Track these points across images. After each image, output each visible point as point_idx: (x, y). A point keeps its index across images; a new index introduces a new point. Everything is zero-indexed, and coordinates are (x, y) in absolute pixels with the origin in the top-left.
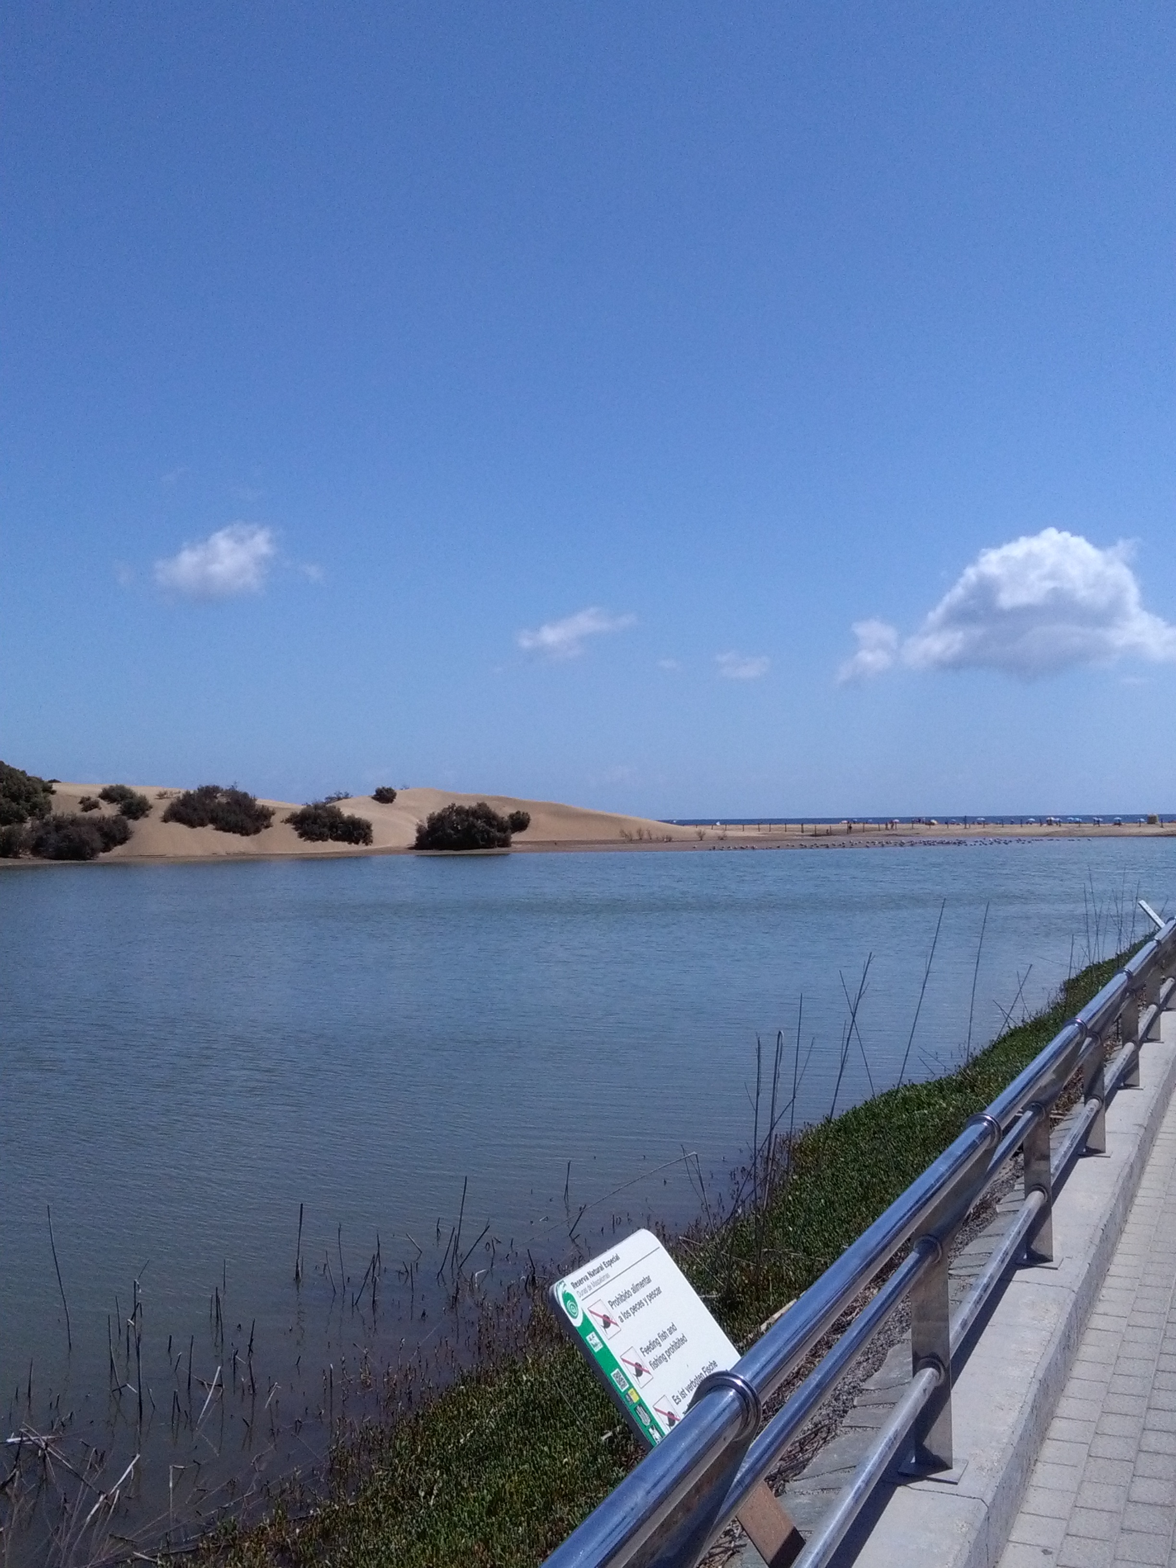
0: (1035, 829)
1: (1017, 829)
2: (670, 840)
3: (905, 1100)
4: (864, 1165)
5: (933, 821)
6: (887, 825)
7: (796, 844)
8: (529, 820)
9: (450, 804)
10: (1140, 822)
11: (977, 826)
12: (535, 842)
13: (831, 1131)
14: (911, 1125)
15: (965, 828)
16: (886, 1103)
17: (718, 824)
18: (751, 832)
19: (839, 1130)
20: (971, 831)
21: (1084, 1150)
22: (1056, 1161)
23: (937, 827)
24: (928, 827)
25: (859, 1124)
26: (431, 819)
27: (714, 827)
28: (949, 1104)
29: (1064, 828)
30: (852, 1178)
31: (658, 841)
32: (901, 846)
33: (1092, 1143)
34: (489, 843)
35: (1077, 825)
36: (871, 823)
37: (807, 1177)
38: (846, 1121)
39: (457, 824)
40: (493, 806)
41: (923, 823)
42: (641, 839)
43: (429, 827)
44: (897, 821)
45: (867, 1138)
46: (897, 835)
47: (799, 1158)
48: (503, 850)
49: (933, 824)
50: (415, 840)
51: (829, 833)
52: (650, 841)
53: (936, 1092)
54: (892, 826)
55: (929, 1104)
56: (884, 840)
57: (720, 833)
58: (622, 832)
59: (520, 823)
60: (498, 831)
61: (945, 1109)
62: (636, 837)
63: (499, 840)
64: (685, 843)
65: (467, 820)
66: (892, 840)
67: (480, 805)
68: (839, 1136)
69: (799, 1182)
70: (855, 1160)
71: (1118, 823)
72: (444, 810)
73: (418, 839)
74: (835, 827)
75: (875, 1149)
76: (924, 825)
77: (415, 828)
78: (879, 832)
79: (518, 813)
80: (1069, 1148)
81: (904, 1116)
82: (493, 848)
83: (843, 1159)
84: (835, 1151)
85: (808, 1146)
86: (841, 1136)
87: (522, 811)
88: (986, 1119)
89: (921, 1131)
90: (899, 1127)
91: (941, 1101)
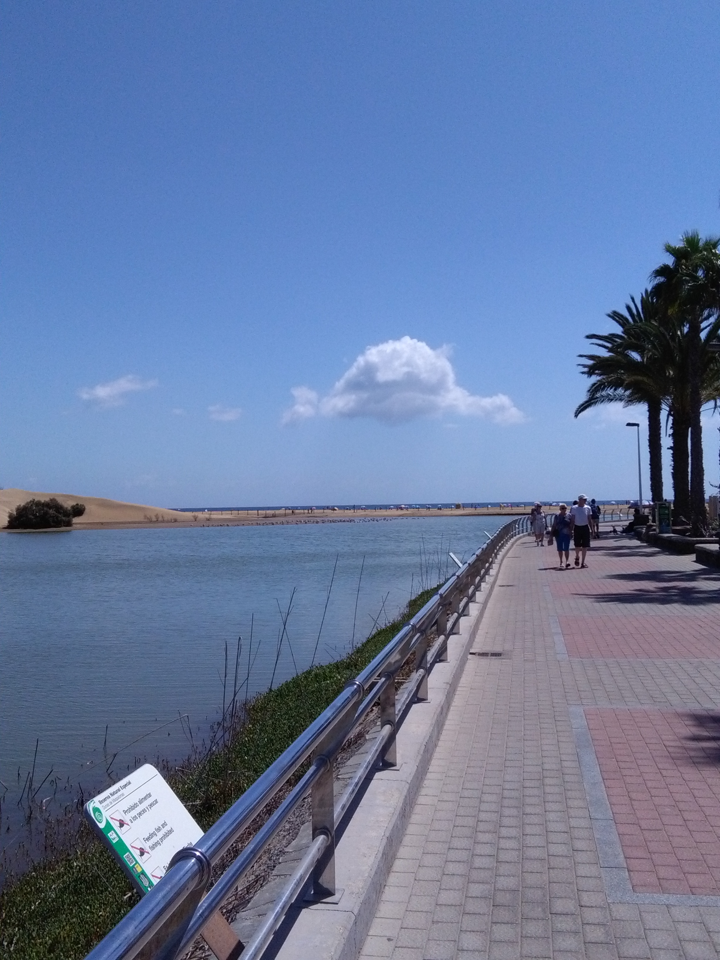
0: (395, 512)
1: (384, 512)
2: (176, 521)
3: (316, 675)
4: (291, 716)
5: (336, 508)
6: (308, 510)
7: (254, 522)
8: (84, 509)
9: (31, 499)
10: (452, 507)
11: (361, 511)
12: (89, 523)
13: (272, 697)
14: (319, 690)
15: (354, 512)
16: (306, 678)
17: (206, 510)
18: (226, 515)
19: (278, 696)
20: (358, 514)
21: (416, 699)
22: (399, 706)
23: (338, 511)
24: (333, 511)
25: (289, 691)
26: (18, 509)
27: (204, 513)
28: (342, 677)
29: (410, 511)
30: (284, 724)
31: (168, 522)
32: (317, 523)
33: (420, 695)
34: (58, 523)
35: (417, 510)
36: (299, 509)
37: (257, 725)
38: (282, 689)
39: (36, 512)
40: (60, 500)
41: (330, 509)
42: (157, 520)
43: (17, 514)
44: (315, 508)
45: (294, 700)
46: (314, 517)
47: (253, 714)
48: (68, 528)
49: (336, 510)
50: (7, 522)
51: (274, 516)
52: (163, 521)
53: (335, 670)
54: (312, 511)
55: (330, 677)
56: (307, 519)
57: (207, 516)
58: (145, 517)
59: (78, 511)
60: (64, 517)
61: (340, 680)
62: (154, 519)
63: (64, 522)
64: (185, 523)
65: (43, 510)
66: (312, 519)
67: (51, 500)
68: (277, 699)
69: (252, 729)
70: (286, 713)
71: (440, 509)
72: (27, 503)
73: (9, 522)
74: (277, 512)
75: (298, 706)
76: (330, 511)
77: (7, 515)
78: (304, 515)
79: (77, 505)
80: (407, 699)
81: (316, 685)
82: (60, 527)
83: (279, 713)
84: (274, 709)
85: (258, 707)
86: (278, 699)
87: (80, 503)
88: (356, 684)
89: (325, 694)
90: (313, 692)
91: (337, 675)
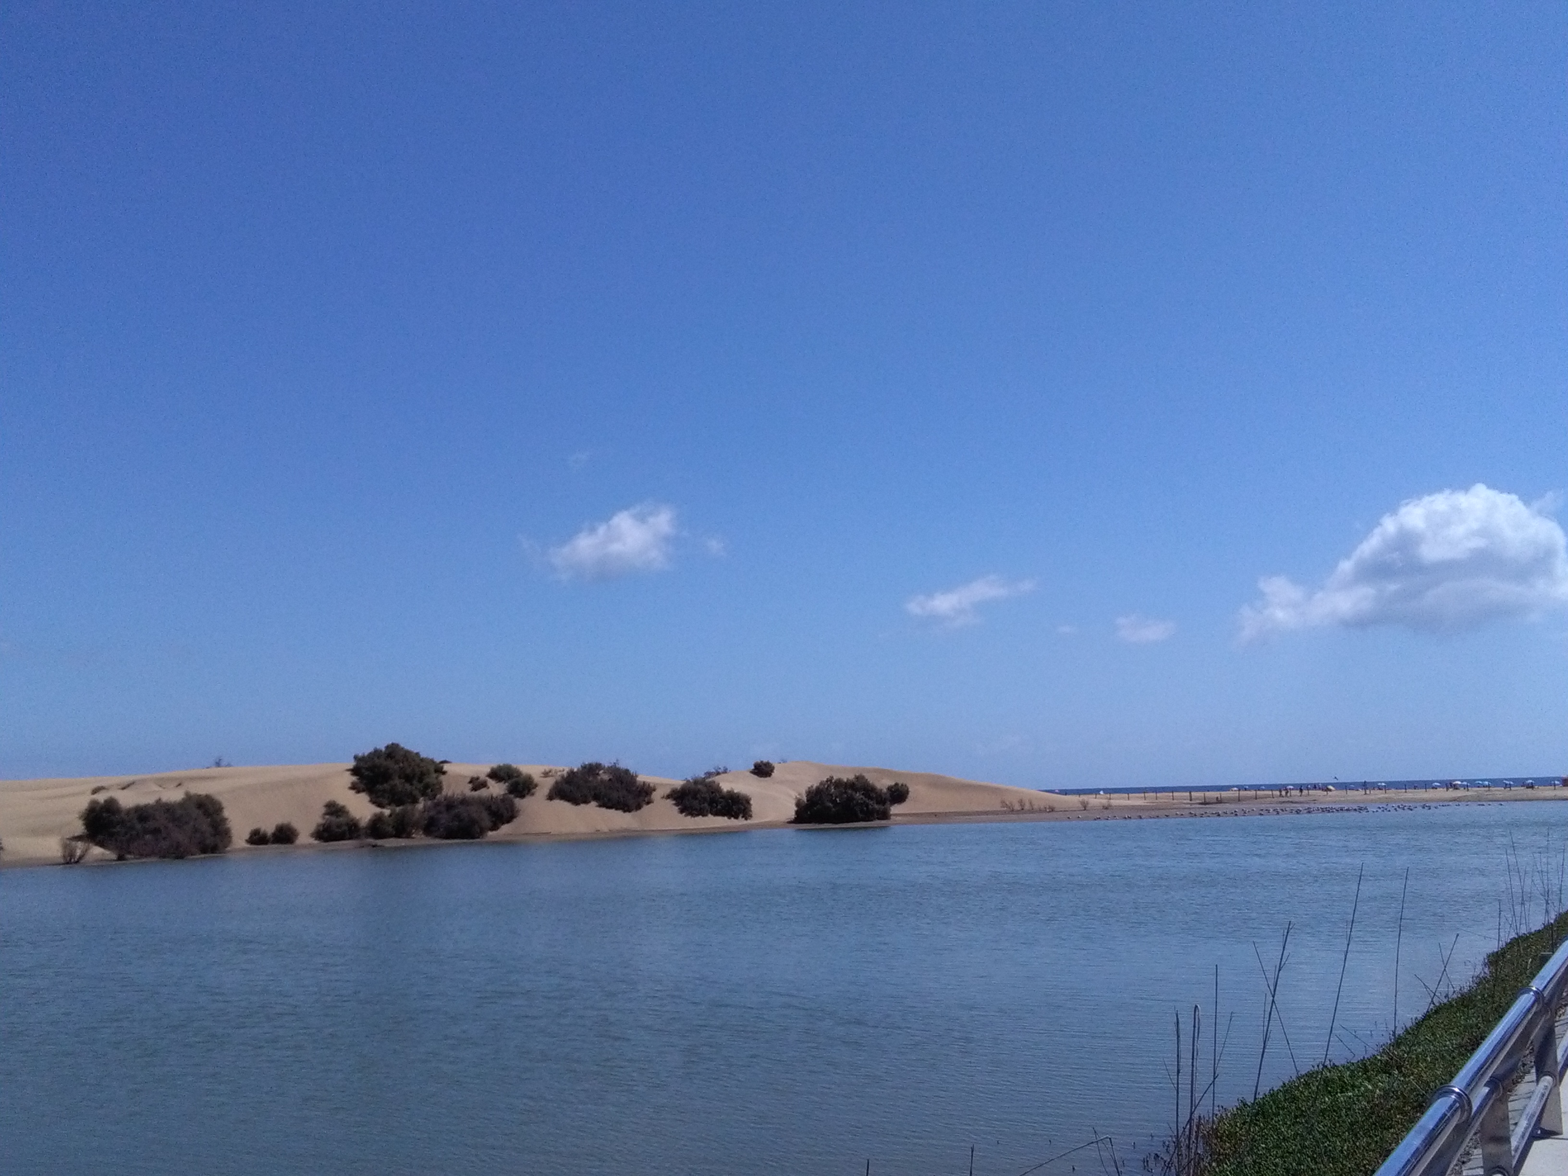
0: (1443, 793)
1: (1421, 794)
2: (1052, 810)
3: (1327, 1082)
4: (1288, 1152)
5: (1330, 787)
6: (1280, 791)
7: (1186, 812)
8: (907, 792)
9: (829, 777)
10: (1555, 784)
11: (1378, 791)
12: (914, 814)
13: (1248, 1116)
14: (1334, 1108)
15: (1365, 794)
16: (1307, 1084)
17: (1102, 793)
18: (1136, 801)
19: (1257, 1114)
20: (1372, 797)
21: (1540, 1133)
22: (1515, 1142)
23: (1334, 793)
24: (1325, 793)
25: (1278, 1107)
26: (809, 793)
27: (1098, 796)
28: (1375, 1086)
29: (1472, 792)
30: (1276, 1165)
31: (1040, 811)
32: (1298, 813)
33: (1546, 1125)
34: (869, 815)
35: (1486, 789)
36: (1263, 790)
37: (1226, 1164)
38: (1264, 1103)
39: (836, 797)
40: (871, 779)
41: (1320, 789)
42: (1023, 809)
43: (808, 801)
44: (1292, 787)
45: (1288, 1123)
46: (1292, 802)
47: (1216, 1144)
48: (883, 822)
49: (1331, 790)
50: (794, 813)
51: (1219, 801)
52: (1032, 811)
53: (1360, 1074)
54: (1287, 793)
55: (1353, 1086)
56: (1279, 807)
57: (1104, 802)
58: (1003, 802)
59: (898, 794)
60: (877, 804)
61: (1372, 1091)
62: (1017, 807)
63: (878, 812)
64: (1067, 814)
65: (846, 793)
66: (1289, 806)
67: (857, 778)
68: (1256, 1120)
69: (1217, 1170)
70: (1278, 1147)
71: (1531, 787)
72: (821, 783)
73: (797, 812)
74: (1224, 794)
75: (1298, 1134)
76: (1321, 792)
77: (794, 802)
78: (1273, 800)
79: (896, 784)
80: (1526, 1129)
81: (1327, 1099)
82: (872, 820)
83: (1264, 1146)
84: (1254, 1137)
85: (1224, 1132)
86: (1259, 1121)
87: (900, 782)
89: (1347, 1115)
90: (1323, 1111)
91: (1366, 1083)
